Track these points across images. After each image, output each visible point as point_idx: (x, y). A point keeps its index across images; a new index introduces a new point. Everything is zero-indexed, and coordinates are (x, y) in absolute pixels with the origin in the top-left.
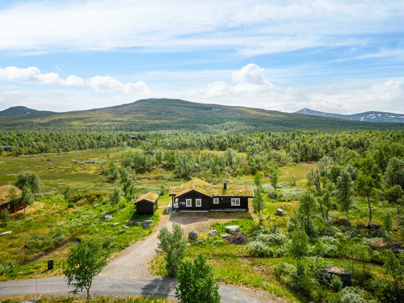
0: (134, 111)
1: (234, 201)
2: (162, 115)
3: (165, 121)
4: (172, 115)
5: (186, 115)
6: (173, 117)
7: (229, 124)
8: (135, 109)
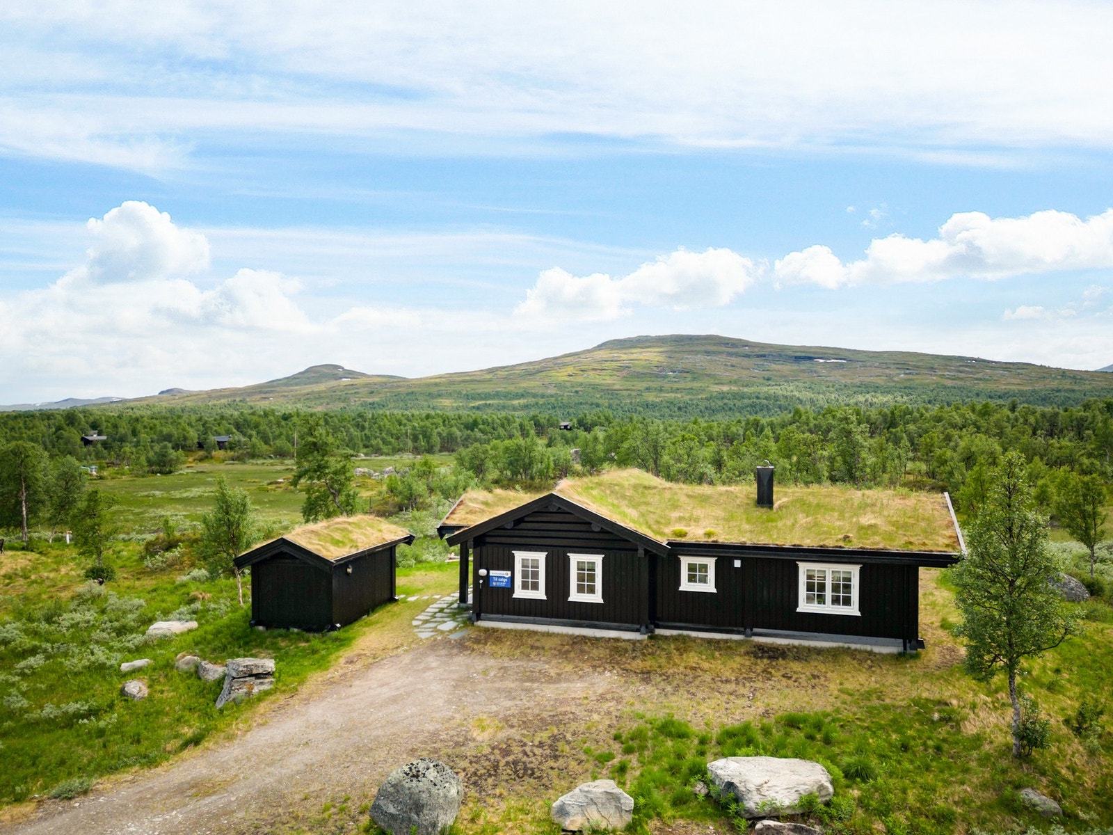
0: (593, 369)
1: (817, 589)
2: (666, 380)
3: (673, 395)
4: (694, 379)
5: (736, 377)
6: (696, 385)
7: (866, 401)
8: (596, 366)
